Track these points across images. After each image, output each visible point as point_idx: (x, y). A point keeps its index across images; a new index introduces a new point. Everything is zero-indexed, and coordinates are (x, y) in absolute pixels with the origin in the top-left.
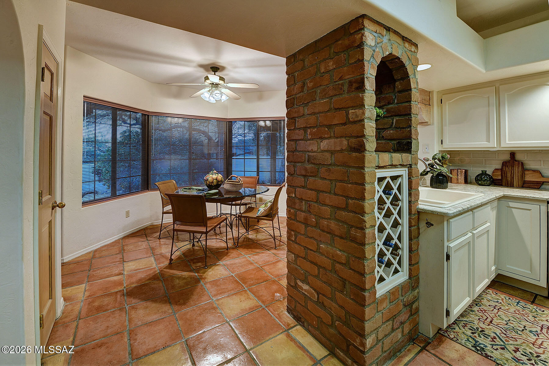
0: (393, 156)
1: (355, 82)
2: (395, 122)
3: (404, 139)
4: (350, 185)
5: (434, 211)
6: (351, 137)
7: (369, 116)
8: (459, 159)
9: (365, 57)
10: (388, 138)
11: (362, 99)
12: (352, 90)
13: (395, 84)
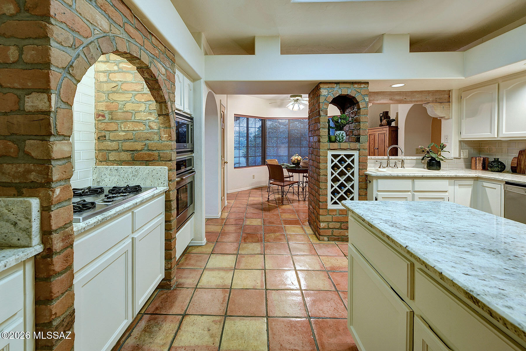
0: (341, 144)
2: (356, 126)
3: (358, 136)
8: (488, 148)
9: (320, 101)
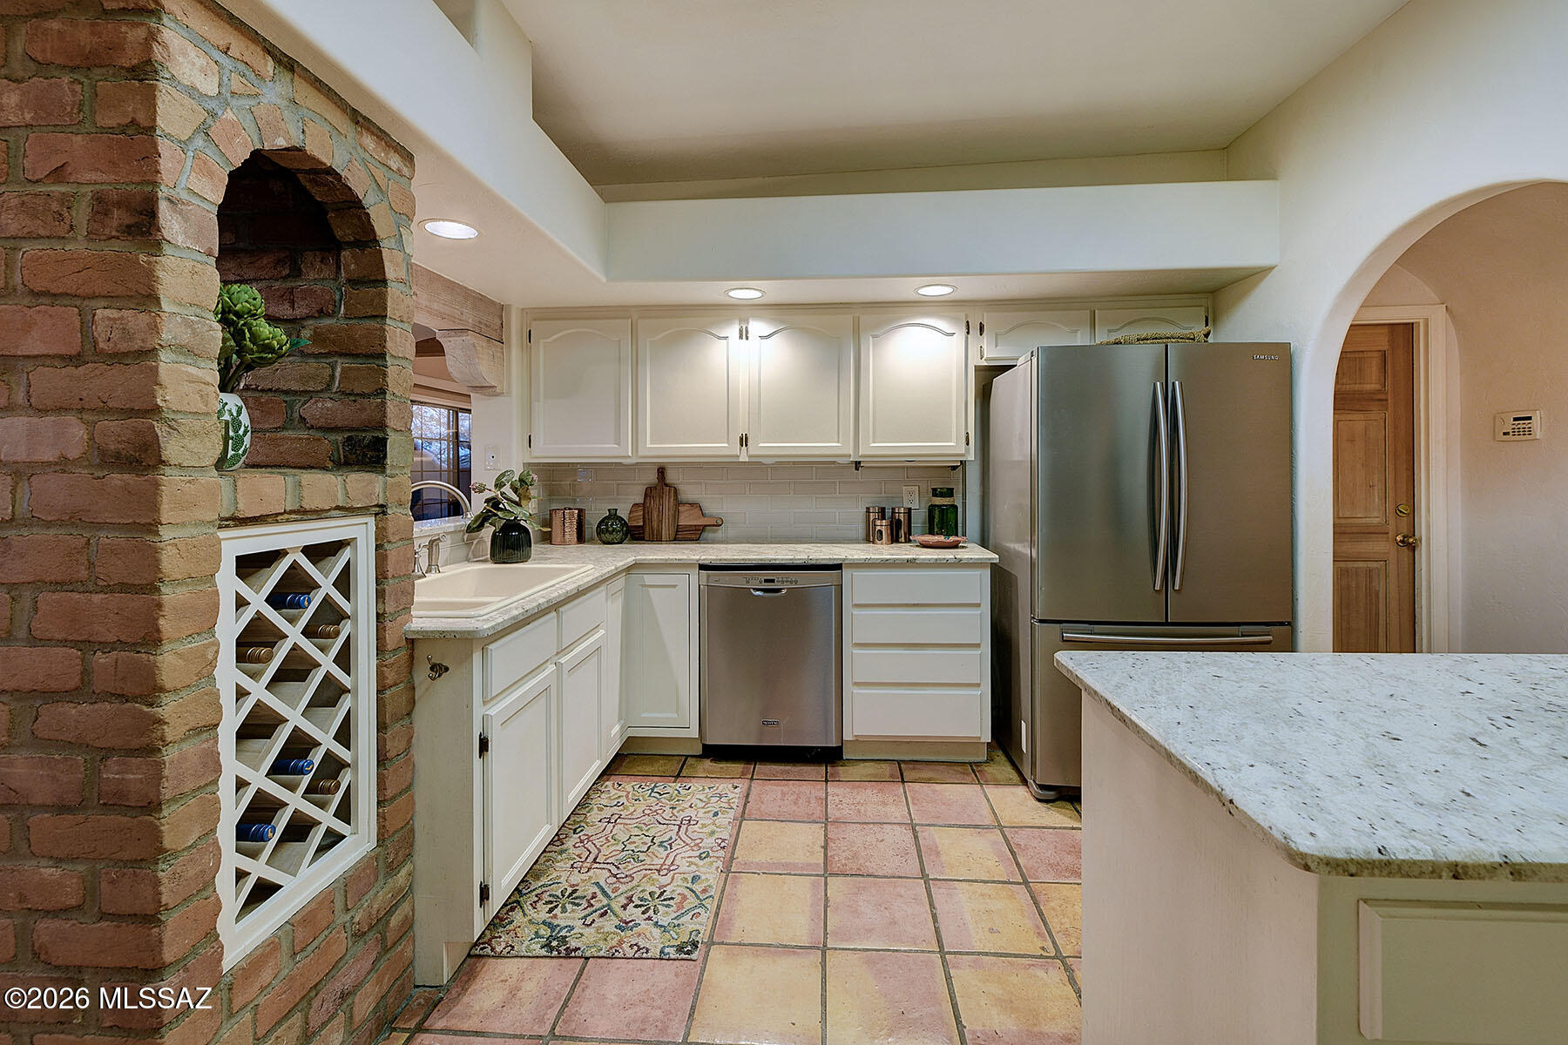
0: (303, 483)
1: (119, 205)
2: (340, 376)
3: (364, 431)
4: (97, 598)
5: (448, 632)
6: (105, 410)
7: (185, 337)
9: (159, 121)
10: (319, 425)
11: (150, 276)
12: (107, 231)
13: (339, 255)
